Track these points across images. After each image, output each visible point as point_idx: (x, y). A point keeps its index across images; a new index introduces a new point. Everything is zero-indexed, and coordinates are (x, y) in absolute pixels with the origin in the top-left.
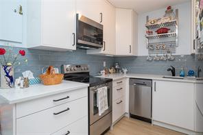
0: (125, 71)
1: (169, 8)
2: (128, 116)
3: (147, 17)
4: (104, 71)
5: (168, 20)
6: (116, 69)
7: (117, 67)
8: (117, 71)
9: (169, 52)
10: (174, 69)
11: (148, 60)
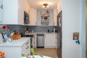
0: (33, 31)
1: (47, 11)
2: (36, 47)
3: (41, 12)
4: (26, 32)
7: (29, 30)
9: (47, 25)
10: (49, 30)
11: (41, 27)
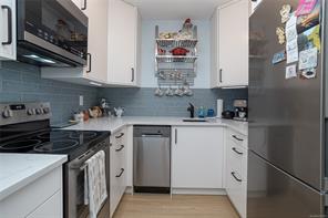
0: (119, 112)
1: (188, 21)
3: (157, 27)
4: (82, 115)
5: (189, 37)
6: (102, 110)
7: (104, 105)
8: (104, 113)
9: (186, 84)
10: (192, 107)
11: (157, 95)
